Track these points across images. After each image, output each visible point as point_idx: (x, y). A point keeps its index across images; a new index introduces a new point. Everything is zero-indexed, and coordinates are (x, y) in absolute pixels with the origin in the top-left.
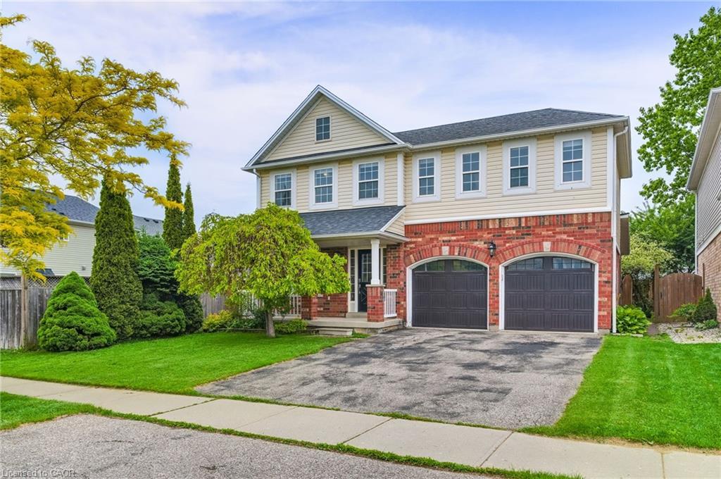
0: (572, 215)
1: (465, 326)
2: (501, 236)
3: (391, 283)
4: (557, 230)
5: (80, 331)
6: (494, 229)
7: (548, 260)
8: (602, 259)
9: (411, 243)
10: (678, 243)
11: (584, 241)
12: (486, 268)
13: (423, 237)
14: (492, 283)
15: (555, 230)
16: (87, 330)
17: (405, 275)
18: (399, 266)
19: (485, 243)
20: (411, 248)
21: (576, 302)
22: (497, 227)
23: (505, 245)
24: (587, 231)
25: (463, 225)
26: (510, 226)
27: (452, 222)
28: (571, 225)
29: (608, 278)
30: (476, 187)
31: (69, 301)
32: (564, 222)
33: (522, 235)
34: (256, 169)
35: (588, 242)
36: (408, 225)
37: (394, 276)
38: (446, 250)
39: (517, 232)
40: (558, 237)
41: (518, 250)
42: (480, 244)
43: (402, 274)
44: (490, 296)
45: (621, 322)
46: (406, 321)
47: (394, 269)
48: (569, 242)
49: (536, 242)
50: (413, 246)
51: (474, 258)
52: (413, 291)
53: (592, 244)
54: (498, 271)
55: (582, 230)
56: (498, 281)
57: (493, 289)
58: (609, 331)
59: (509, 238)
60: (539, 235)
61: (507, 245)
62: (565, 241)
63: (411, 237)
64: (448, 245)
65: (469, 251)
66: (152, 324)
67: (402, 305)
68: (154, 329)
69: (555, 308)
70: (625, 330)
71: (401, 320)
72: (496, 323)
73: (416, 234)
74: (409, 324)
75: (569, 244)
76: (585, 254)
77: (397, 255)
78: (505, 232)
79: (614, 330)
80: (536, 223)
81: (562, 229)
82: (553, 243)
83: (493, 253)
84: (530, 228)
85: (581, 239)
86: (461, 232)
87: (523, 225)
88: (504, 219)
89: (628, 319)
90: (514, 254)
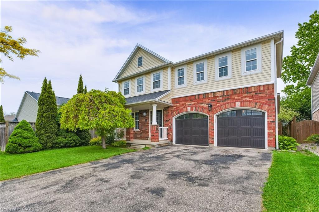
0: (251, 87)
1: (198, 144)
2: (214, 100)
3: (165, 124)
4: (244, 95)
5: (20, 145)
6: (211, 97)
7: (238, 112)
8: (269, 109)
9: (174, 106)
10: (301, 110)
11: (259, 100)
12: (208, 117)
13: (179, 103)
14: (210, 124)
15: (242, 96)
16: (23, 145)
17: (172, 121)
18: (169, 117)
19: (207, 105)
20: (174, 109)
21: (254, 132)
22: (213, 96)
23: (217, 105)
24: (260, 95)
25: (197, 97)
26: (219, 95)
27: (192, 96)
28: (251, 92)
29: (273, 120)
30: (202, 79)
31: (18, 132)
32: (247, 91)
33: (225, 99)
34: (117, 81)
35: (261, 100)
36: (173, 99)
37: (167, 121)
38: (189, 109)
39: (222, 98)
40: (244, 99)
41: (223, 107)
42: (205, 105)
43: (170, 121)
44: (210, 130)
45: (281, 144)
46: (172, 142)
47: (167, 118)
48: (250, 101)
49: (232, 103)
50: (175, 108)
51: (202, 112)
52: (176, 128)
53: (263, 102)
54: (213, 118)
55: (257, 94)
56: (213, 122)
57: (211, 127)
58: (274, 148)
59: (219, 101)
60: (234, 99)
61: (218, 105)
62: (247, 101)
63: (174, 104)
64: (190, 107)
65: (200, 109)
66: (61, 142)
67: (171, 134)
68: (61, 144)
69: (243, 136)
70: (284, 148)
71: (170, 141)
72: (213, 143)
73: (177, 102)
74: (174, 143)
75: (250, 102)
76: (259, 107)
77: (168, 112)
78: (216, 99)
79: (277, 148)
80: (232, 93)
81: (246, 95)
82: (241, 102)
83: (211, 108)
84: (229, 95)
85: (257, 99)
86: (196, 100)
87: (225, 94)
88: (216, 92)
89: (285, 142)
90: (221, 109)
